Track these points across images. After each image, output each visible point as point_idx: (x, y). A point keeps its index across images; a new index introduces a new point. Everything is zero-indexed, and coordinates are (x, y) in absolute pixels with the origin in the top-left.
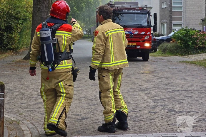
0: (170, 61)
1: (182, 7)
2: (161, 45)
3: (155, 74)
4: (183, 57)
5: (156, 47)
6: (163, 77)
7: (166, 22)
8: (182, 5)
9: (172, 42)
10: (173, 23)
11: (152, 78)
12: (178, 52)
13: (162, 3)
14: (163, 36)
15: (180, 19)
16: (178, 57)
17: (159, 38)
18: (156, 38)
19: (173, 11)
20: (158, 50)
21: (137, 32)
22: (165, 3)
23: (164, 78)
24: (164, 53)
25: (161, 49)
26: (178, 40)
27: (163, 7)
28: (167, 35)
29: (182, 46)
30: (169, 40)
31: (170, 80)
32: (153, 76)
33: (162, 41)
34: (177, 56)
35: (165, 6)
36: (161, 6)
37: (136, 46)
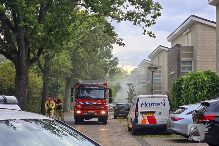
13: (170, 69)
21: (95, 103)
37: (94, 113)
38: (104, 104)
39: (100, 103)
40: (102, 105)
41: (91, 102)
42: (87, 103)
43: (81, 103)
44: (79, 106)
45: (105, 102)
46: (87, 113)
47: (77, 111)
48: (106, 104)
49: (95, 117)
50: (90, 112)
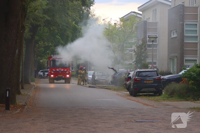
0: (177, 108)
1: (197, 37)
2: (167, 87)
3: (152, 124)
4: (196, 102)
5: (161, 89)
6: (162, 127)
7: (176, 56)
8: (198, 35)
9: (183, 83)
10: (185, 58)
11: (147, 129)
12: (189, 96)
13: (171, 31)
14: (172, 74)
15: (195, 52)
16: (188, 102)
17: (166, 77)
18: (162, 77)
19: (185, 41)
20: (163, 93)
21: (62, 70)
22: (175, 31)
23: (164, 129)
24: (171, 97)
25: (167, 91)
26: (190, 80)
27: (173, 36)
28: (177, 74)
29: (195, 88)
30: (178, 80)
31: (171, 131)
32: (149, 126)
33: (169, 81)
34: (188, 100)
35: (175, 36)
36: (169, 35)
37: (62, 76)
38: (68, 70)
39: (66, 70)
40: (67, 71)
41: (60, 69)
42: (57, 70)
43: (54, 70)
44: (52, 72)
45: (69, 69)
46: (58, 76)
47: (51, 75)
48: (69, 71)
49: (63, 79)
50: (60, 76)
